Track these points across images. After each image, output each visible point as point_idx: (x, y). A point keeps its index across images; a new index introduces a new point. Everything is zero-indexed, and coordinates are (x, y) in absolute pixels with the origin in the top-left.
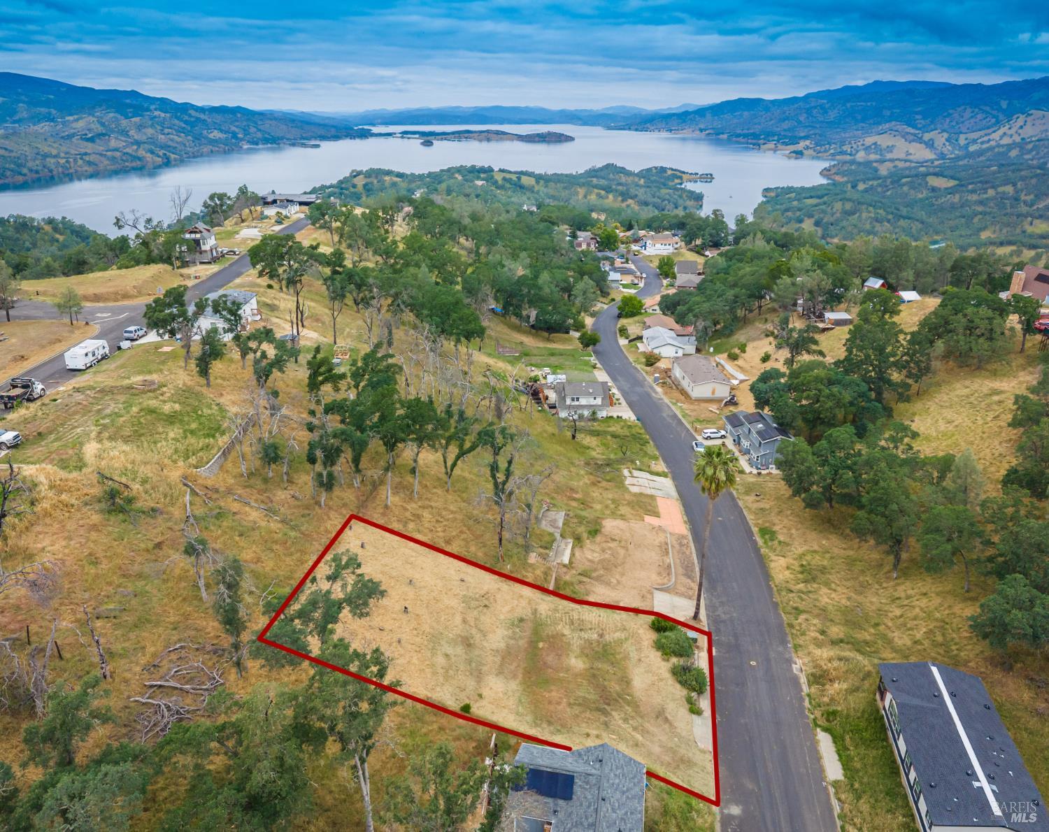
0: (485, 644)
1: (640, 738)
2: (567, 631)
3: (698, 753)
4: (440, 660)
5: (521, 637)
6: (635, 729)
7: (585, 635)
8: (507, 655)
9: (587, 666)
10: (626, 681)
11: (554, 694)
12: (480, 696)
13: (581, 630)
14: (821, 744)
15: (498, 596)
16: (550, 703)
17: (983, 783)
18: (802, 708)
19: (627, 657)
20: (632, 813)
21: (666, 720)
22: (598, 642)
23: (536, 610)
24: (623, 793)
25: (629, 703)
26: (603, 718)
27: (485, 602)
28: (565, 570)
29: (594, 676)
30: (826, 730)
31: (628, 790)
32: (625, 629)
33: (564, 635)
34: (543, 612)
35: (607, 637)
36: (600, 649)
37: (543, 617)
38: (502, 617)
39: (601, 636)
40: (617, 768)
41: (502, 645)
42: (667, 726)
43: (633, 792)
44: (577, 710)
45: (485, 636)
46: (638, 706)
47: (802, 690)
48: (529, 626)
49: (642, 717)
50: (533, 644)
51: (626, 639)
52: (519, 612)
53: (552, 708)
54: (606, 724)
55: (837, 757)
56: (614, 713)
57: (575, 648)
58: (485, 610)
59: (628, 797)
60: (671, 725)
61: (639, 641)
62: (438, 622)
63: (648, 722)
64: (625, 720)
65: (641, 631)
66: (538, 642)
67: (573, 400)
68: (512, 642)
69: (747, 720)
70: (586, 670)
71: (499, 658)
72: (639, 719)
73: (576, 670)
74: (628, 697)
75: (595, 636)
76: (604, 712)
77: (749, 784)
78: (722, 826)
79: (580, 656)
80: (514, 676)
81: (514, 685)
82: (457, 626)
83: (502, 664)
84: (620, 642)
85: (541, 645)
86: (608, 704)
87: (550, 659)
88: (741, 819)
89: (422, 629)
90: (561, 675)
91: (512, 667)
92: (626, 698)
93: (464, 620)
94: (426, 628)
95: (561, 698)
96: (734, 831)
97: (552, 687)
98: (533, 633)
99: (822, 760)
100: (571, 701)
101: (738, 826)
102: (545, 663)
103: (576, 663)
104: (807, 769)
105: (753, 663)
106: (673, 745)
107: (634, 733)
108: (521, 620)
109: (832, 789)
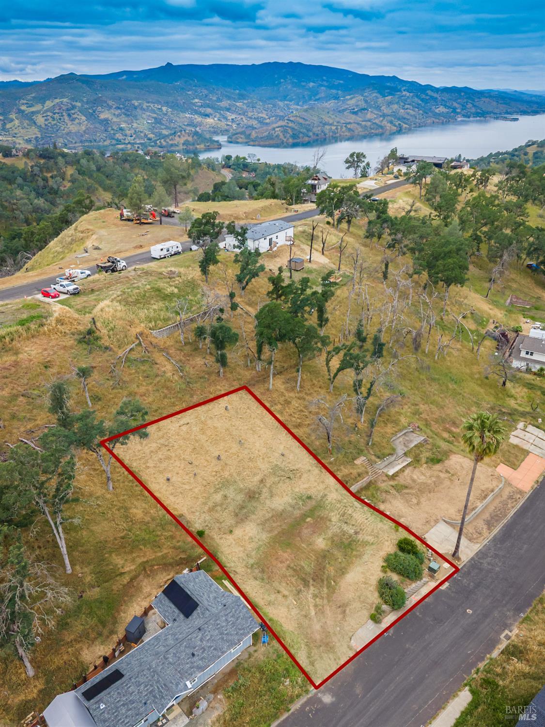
0: (268, 502)
1: (313, 613)
2: (334, 519)
3: (346, 646)
4: (218, 497)
5: (299, 509)
6: (316, 606)
7: (345, 528)
8: (279, 515)
9: (326, 548)
10: (342, 572)
11: (286, 555)
12: (231, 532)
13: (346, 523)
14: (456, 699)
15: (305, 476)
16: (277, 559)
18: (474, 664)
19: (359, 556)
20: (215, 649)
21: (344, 612)
22: (350, 536)
23: (326, 495)
24: (222, 634)
25: (329, 586)
26: (301, 587)
27: (291, 475)
28: (385, 478)
30: (474, 692)
31: (227, 634)
32: (377, 537)
33: (330, 520)
34: (330, 499)
35: (360, 537)
36: (346, 542)
37: (327, 502)
38: (297, 490)
39: (356, 533)
40: (232, 617)
41: (281, 508)
42: (340, 616)
43: (230, 638)
44: (289, 572)
45: (272, 496)
46: (334, 592)
47: (490, 653)
48: (311, 504)
49: (329, 601)
50: (304, 516)
51: (372, 544)
52: (312, 492)
53: (274, 563)
54: (299, 592)
55: (458, 715)
56: (312, 588)
57: (330, 532)
58: (287, 480)
59: (223, 638)
60: (344, 617)
61: (378, 550)
62: (239, 474)
63: (330, 607)
64: (315, 596)
65: (387, 543)
66: (308, 517)
67: (527, 353)
68: (290, 509)
69: (412, 648)
70: (323, 550)
71: (270, 515)
72: (325, 601)
73: (316, 547)
74: (333, 583)
75: (352, 532)
76: (306, 584)
77: (358, 690)
78: (306, 702)
79: (328, 539)
80: (270, 531)
81: (265, 536)
82: (253, 482)
83: (268, 520)
84: (366, 544)
85: (309, 519)
86: (314, 580)
87: (306, 532)
88: (325, 707)
89: (222, 474)
90: (303, 545)
91: (274, 525)
92: (331, 583)
93: (262, 481)
94: (226, 474)
95: (287, 560)
96: (311, 711)
97: (289, 550)
98: (310, 510)
99: (442, 710)
100: (292, 565)
101: (317, 710)
102: (300, 532)
103: (321, 543)
104: (420, 708)
105: (469, 611)
106: (332, 631)
107: (312, 608)
108: (310, 498)
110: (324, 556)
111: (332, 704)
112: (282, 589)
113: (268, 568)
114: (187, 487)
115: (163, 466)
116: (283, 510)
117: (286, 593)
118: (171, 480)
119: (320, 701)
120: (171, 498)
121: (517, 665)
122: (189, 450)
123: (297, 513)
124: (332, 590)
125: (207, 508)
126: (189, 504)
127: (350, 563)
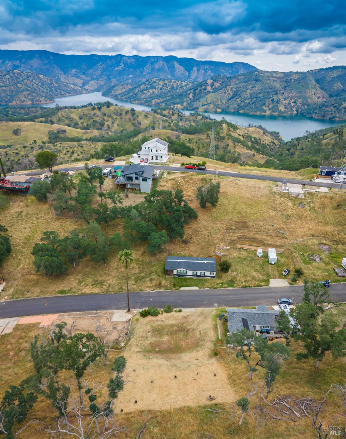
1: (196, 322)
2: (148, 342)
3: (197, 311)
5: (155, 355)
6: (193, 323)
7: (150, 336)
10: (173, 325)
11: (183, 344)
12: (197, 359)
13: (147, 337)
16: (188, 344)
17: (206, 262)
19: (161, 325)
22: (152, 333)
23: (138, 352)
26: (191, 331)
29: (171, 334)
30: (180, 288)
33: (151, 343)
35: (150, 330)
36: (157, 332)
38: (146, 361)
39: (149, 332)
44: (189, 337)
46: (183, 322)
47: (162, 291)
48: (146, 354)
50: (157, 352)
51: (151, 325)
52: (141, 356)
53: (190, 344)
54: (193, 330)
56: (188, 328)
57: (157, 339)
61: (153, 321)
64: (190, 325)
65: (147, 320)
66: (155, 351)
68: (159, 358)
69: (180, 301)
70: (168, 336)
71: (171, 360)
72: (189, 322)
73: (169, 339)
74: (180, 325)
75: (150, 334)
76: (188, 330)
77: (206, 302)
78: (222, 307)
79: (161, 337)
80: (178, 355)
81: (183, 355)
83: (174, 359)
84: (153, 327)
85: (157, 349)
86: (184, 330)
87: (164, 346)
88: (218, 304)
90: (172, 342)
95: (185, 342)
96: (223, 305)
97: (180, 344)
98: (151, 352)
99: (191, 289)
100: (185, 339)
101: (221, 304)
102: (167, 348)
103: (166, 338)
104: (196, 292)
105: (151, 300)
106: (197, 316)
107: (195, 324)
109: (202, 289)
110: (171, 333)
111: (216, 303)
113: (195, 343)
116: (163, 359)
121: (164, 282)
123: (158, 355)
124: (182, 324)
127: (167, 326)
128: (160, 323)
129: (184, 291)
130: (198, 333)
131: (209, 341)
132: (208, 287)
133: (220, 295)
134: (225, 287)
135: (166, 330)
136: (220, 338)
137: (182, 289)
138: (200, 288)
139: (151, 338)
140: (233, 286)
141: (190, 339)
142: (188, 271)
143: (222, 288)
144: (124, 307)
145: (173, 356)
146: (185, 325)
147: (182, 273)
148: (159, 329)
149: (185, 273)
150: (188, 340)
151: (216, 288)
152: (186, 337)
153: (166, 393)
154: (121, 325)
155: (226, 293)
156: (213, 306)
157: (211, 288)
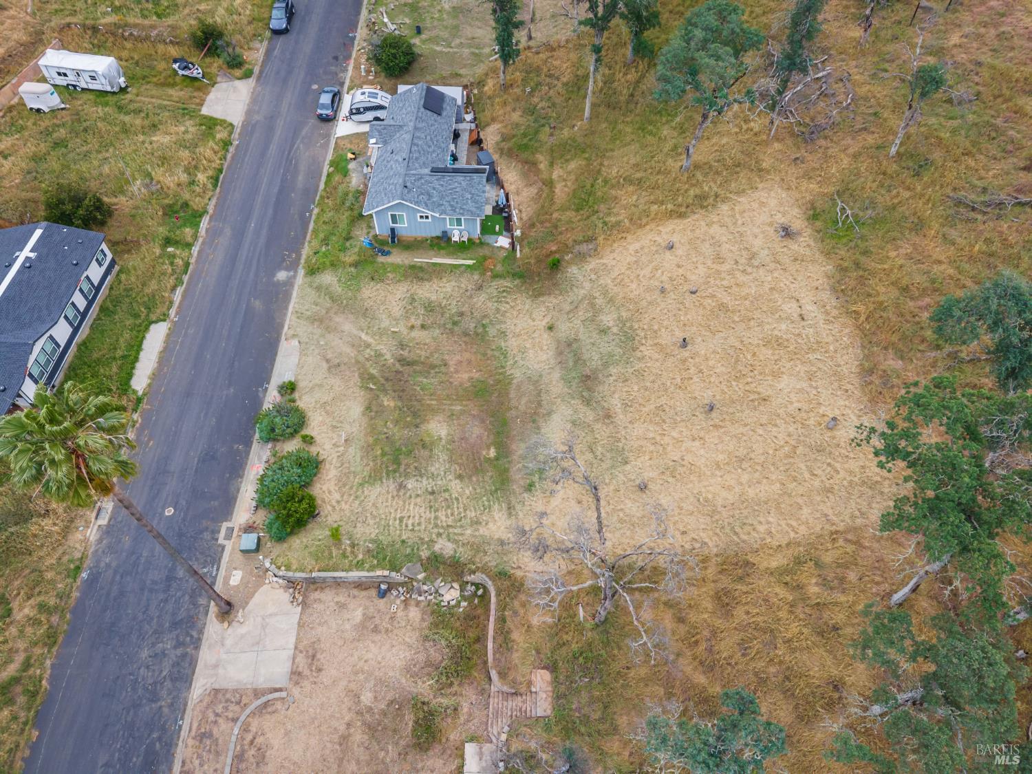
1: (364, 336)
2: (456, 486)
5: (524, 458)
6: (368, 346)
7: (426, 483)
9: (423, 427)
10: (372, 410)
11: (466, 376)
13: (433, 493)
16: (469, 362)
17: (28, 253)
19: (369, 448)
21: (328, 361)
22: (407, 475)
23: (510, 514)
25: (372, 378)
26: (405, 353)
33: (460, 477)
34: (497, 515)
35: (392, 486)
36: (404, 461)
37: (497, 507)
39: (401, 486)
44: (435, 359)
46: (361, 376)
48: (516, 482)
49: (357, 362)
50: (504, 451)
51: (362, 485)
53: (467, 355)
54: (402, 346)
57: (443, 457)
60: (324, 356)
61: (344, 475)
63: (350, 359)
64: (379, 355)
65: (335, 497)
66: (497, 459)
69: (225, 392)
70: (425, 421)
71: (544, 403)
72: (361, 358)
73: (440, 417)
74: (372, 386)
75: (411, 484)
76: (402, 361)
77: (257, 304)
78: (300, 259)
79: (432, 443)
80: (519, 387)
81: (518, 374)
82: (614, 397)
83: (539, 394)
84: (374, 477)
85: (492, 453)
86: (397, 372)
87: (476, 431)
88: (279, 267)
89: (650, 342)
90: (458, 408)
91: (524, 401)
92: (374, 384)
93: (608, 416)
94: (646, 351)
95: (457, 372)
96: (289, 256)
98: (507, 470)
99: (161, 349)
100: (443, 369)
101: (284, 260)
102: (483, 422)
103: (438, 428)
104: (186, 333)
105: (169, 512)
106: (327, 335)
107: (370, 340)
108: (530, 487)
109: (173, 312)
110: (414, 413)
111: (274, 275)
112: (424, 333)
113: (466, 343)
114: (646, 272)
115: (706, 248)
116: (538, 428)
117: (415, 334)
118: (668, 253)
119: (287, 269)
120: (637, 246)
122: (726, 299)
123: (519, 448)
124: (367, 378)
125: (597, 295)
126: (616, 269)
127: (372, 429)
128: (354, 452)
129: (155, 376)
130: (416, 334)
131: (471, 297)
132: (174, 289)
133: (233, 259)
134: (195, 237)
135: (393, 430)
136: (470, 262)
137: (140, 382)
138: (164, 317)
139: (433, 477)
140: (198, 215)
141: (446, 357)
142: (52, 332)
143: (195, 250)
144: (179, 644)
145: (520, 403)
146: (374, 372)
147: (48, 361)
148: (384, 454)
149: (54, 350)
150: (451, 363)
151: (187, 265)
152: (433, 367)
153: (765, 353)
154: (320, 629)
155: (224, 241)
156: (289, 283)
157: (179, 282)
